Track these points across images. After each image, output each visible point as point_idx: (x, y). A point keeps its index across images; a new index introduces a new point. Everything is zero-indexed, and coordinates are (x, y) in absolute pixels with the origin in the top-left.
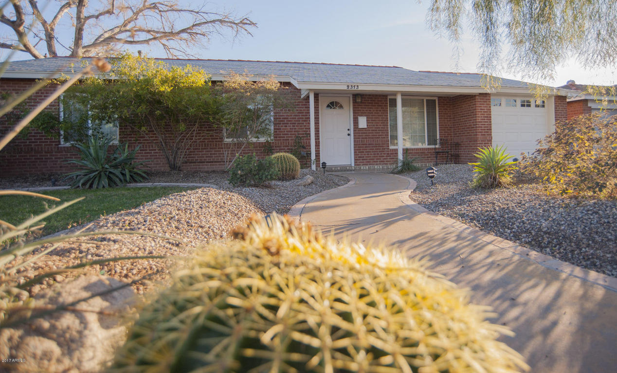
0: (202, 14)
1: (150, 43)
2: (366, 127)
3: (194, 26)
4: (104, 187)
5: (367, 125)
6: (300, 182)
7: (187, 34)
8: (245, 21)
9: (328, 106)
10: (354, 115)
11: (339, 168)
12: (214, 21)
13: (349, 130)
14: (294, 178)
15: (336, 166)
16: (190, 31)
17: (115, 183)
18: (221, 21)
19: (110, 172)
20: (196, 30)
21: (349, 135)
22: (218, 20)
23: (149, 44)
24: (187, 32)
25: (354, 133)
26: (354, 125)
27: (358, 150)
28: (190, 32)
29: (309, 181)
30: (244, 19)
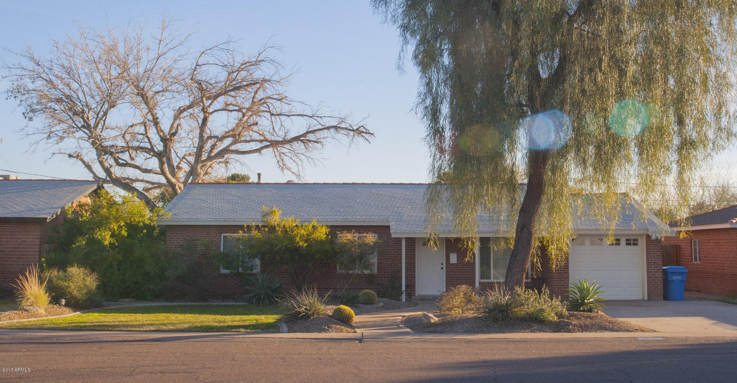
0: (315, 118)
1: (263, 151)
2: (456, 262)
3: (308, 133)
4: (266, 304)
5: (458, 261)
6: (375, 306)
7: (300, 142)
8: (362, 129)
9: (423, 245)
10: (446, 252)
11: (431, 298)
12: (329, 128)
13: (442, 264)
14: (373, 304)
15: (429, 296)
16: (303, 138)
17: (273, 303)
18: (336, 128)
19: (269, 296)
21: (442, 268)
22: (332, 127)
23: (260, 153)
24: (300, 140)
25: (446, 267)
26: (446, 261)
27: (449, 282)
28: (303, 140)
29: (380, 306)
30: (360, 127)
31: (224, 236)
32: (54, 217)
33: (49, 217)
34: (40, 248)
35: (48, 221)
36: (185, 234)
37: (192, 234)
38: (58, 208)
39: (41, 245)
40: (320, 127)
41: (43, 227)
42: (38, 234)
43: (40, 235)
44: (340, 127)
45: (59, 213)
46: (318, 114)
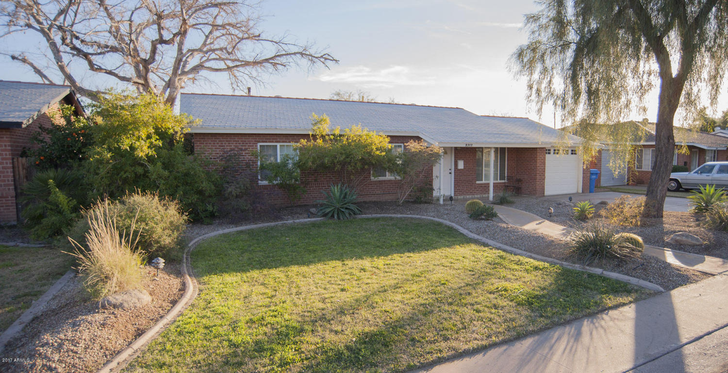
0: (280, 44)
2: (463, 168)
3: (276, 56)
7: (269, 64)
8: (326, 56)
10: (455, 159)
12: (295, 54)
13: (450, 169)
16: (272, 61)
18: (302, 54)
20: (278, 60)
22: (298, 53)
24: (270, 63)
25: (454, 172)
26: (455, 167)
27: (456, 184)
28: (272, 63)
30: (325, 55)
31: (260, 146)
32: (30, 122)
33: (25, 122)
34: (13, 163)
35: (24, 126)
36: (217, 144)
37: (225, 144)
38: (35, 111)
39: (13, 159)
40: (284, 53)
41: (13, 135)
42: (7, 144)
43: (11, 146)
44: (305, 54)
45: (35, 118)
46: (285, 41)
